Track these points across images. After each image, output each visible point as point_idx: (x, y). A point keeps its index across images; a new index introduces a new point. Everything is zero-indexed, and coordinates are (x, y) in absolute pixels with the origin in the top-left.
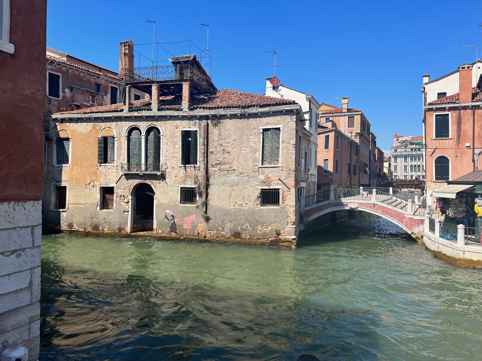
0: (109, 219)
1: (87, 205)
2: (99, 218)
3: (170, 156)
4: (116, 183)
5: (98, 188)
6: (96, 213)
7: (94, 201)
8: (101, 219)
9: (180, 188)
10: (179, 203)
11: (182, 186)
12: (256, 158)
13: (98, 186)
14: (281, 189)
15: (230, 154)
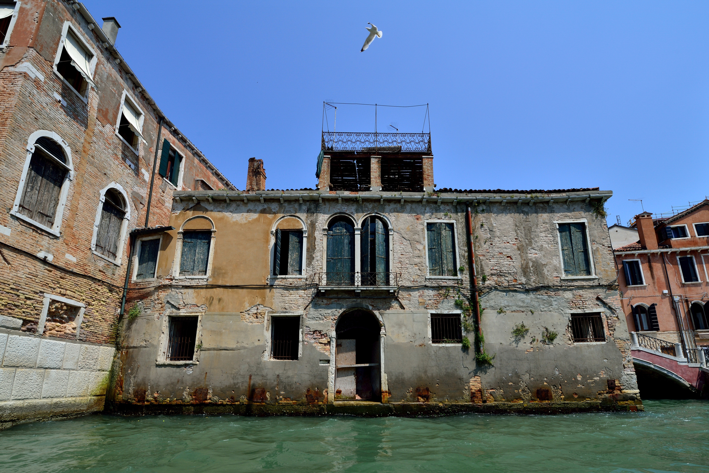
0: (288, 377)
1: (242, 351)
2: (267, 375)
3: (408, 262)
4: (305, 309)
5: (266, 318)
6: (260, 366)
7: (257, 343)
8: (269, 377)
9: (429, 316)
10: (431, 342)
11: (434, 312)
12: (555, 266)
13: (266, 314)
14: (603, 312)
15: (511, 259)
